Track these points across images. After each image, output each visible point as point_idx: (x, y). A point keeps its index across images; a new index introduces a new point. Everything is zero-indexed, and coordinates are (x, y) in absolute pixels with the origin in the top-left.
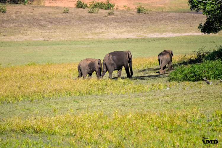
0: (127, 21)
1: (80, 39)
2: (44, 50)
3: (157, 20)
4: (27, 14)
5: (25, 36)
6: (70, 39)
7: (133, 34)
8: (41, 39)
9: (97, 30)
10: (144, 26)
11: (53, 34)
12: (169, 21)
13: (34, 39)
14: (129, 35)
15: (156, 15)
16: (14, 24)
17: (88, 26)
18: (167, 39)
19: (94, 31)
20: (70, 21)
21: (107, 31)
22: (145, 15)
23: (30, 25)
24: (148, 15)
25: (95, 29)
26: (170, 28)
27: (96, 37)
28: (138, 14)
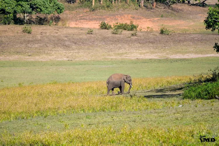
0: (150, 42)
1: (103, 59)
2: (68, 70)
3: (180, 41)
4: (52, 34)
5: (50, 56)
6: (93, 60)
7: (155, 55)
8: (65, 59)
9: (121, 50)
10: (167, 48)
11: (77, 54)
12: (191, 42)
13: (59, 59)
14: (152, 55)
15: (179, 36)
16: (39, 44)
17: (111, 47)
18: (189, 60)
19: (117, 52)
20: (93, 41)
21: (130, 51)
22: (167, 36)
23: (54, 45)
24: (171, 36)
25: (119, 50)
26: (192, 49)
27: (119, 58)
28: (161, 35)
